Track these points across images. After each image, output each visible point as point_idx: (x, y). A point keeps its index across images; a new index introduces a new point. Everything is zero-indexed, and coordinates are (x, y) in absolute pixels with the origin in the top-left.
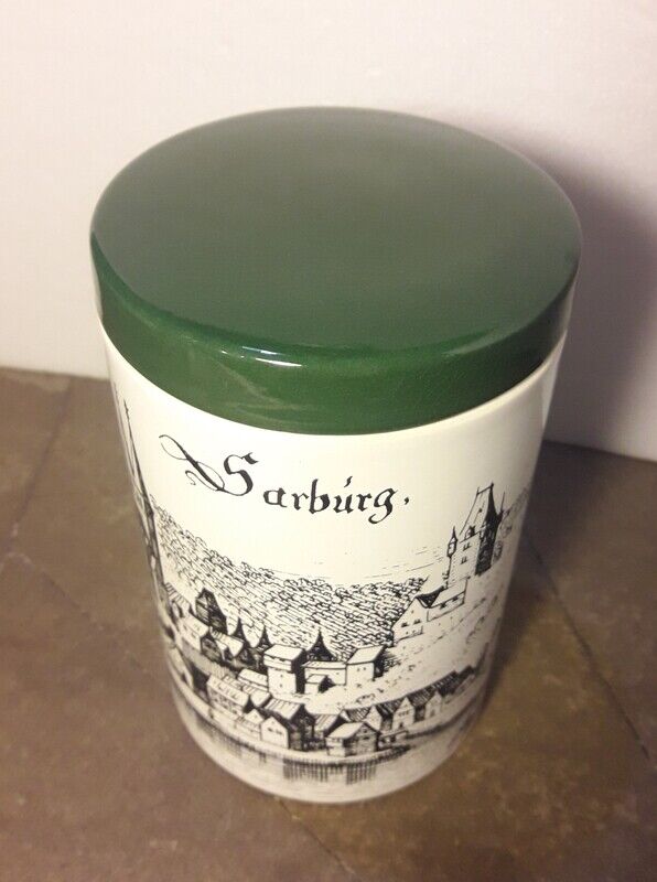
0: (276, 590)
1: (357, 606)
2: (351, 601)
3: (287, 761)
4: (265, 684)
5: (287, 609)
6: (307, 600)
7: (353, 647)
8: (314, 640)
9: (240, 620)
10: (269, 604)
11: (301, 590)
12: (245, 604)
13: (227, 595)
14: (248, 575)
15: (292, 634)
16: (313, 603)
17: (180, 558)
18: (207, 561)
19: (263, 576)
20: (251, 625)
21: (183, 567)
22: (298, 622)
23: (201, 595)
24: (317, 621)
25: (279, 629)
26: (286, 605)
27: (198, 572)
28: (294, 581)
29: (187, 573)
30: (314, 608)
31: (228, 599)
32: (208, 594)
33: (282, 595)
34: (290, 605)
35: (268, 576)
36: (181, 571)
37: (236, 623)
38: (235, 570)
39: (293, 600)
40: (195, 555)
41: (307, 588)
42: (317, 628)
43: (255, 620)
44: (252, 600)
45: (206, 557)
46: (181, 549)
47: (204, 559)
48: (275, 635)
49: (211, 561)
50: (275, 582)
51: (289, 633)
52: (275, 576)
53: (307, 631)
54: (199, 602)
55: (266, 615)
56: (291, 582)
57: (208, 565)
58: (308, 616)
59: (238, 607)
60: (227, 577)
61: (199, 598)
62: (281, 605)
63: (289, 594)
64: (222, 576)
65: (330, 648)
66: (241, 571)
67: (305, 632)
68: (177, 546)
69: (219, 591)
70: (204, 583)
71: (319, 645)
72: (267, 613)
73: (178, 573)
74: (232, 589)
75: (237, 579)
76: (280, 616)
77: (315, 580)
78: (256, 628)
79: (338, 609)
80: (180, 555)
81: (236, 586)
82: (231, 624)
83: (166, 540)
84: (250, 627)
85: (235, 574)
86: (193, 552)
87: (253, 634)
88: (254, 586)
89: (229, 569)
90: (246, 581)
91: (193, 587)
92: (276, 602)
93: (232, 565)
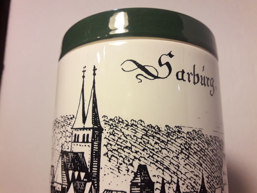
1: (213, 152)
2: (211, 148)
6: (196, 147)
7: (214, 187)
8: (200, 182)
9: (163, 179)
10: (180, 156)
11: (194, 140)
12: (166, 163)
13: (155, 160)
14: (169, 135)
15: (192, 179)
16: (199, 150)
17: (123, 150)
18: (144, 137)
19: (176, 132)
20: (170, 181)
21: (124, 157)
22: (194, 167)
23: (136, 175)
24: (201, 165)
25: (185, 178)
26: (188, 154)
27: (136, 152)
28: (190, 132)
29: (126, 161)
30: (199, 153)
31: (156, 164)
32: (142, 169)
33: (186, 146)
34: (190, 154)
35: (179, 131)
36: (121, 164)
37: (161, 185)
38: (161, 134)
39: (191, 149)
40: (135, 138)
41: (196, 138)
42: (201, 171)
43: (173, 175)
44: (171, 156)
45: (143, 133)
46: (124, 141)
47: (142, 137)
48: (183, 184)
49: (146, 135)
50: (182, 135)
51: (190, 179)
52: (182, 131)
53: (198, 174)
54: (133, 184)
55: (179, 167)
56: (190, 133)
57: (145, 140)
58: (198, 161)
59: (163, 168)
60: (156, 143)
61: (134, 179)
62: (186, 155)
63: (189, 144)
64: (153, 144)
65: (207, 189)
66: (165, 134)
67: (197, 176)
68: (121, 141)
69: (150, 160)
70: (140, 160)
71: (203, 186)
72: (179, 165)
73: (118, 168)
74: (159, 153)
75: (163, 141)
76: (185, 165)
77: (198, 131)
78: (173, 183)
79: (207, 154)
80: (122, 148)
81: (162, 148)
82: (157, 189)
83: (111, 145)
84: (169, 183)
85: (161, 138)
86: (134, 136)
87: (171, 190)
88: (172, 143)
89: (158, 136)
90: (168, 141)
91: (130, 171)
92: (184, 153)
93: (160, 131)
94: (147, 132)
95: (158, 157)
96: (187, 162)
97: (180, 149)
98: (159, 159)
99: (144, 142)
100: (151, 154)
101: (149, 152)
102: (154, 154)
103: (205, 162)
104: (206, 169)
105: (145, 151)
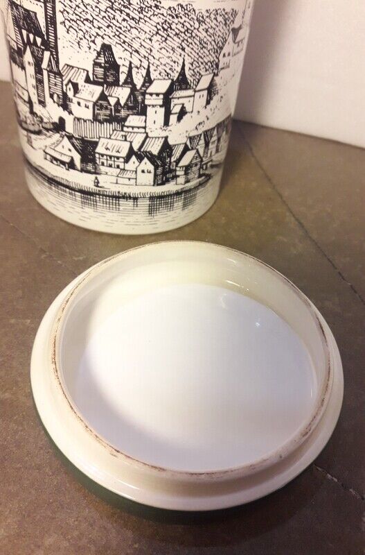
0: (160, 21)
1: (207, 31)
2: (204, 26)
3: (152, 198)
4: (143, 125)
5: (166, 39)
6: (179, 26)
7: (200, 74)
8: (179, 69)
9: (131, 63)
10: (155, 38)
11: (177, 17)
12: (136, 45)
13: (122, 41)
14: (142, 10)
15: (167, 65)
16: (183, 30)
17: (82, 22)
18: (109, 9)
19: (153, 8)
20: (139, 66)
21: (85, 31)
22: (172, 52)
23: (99, 54)
24: (183, 49)
25: (159, 63)
26: (166, 36)
27: (99, 28)
28: (174, 8)
29: (87, 37)
30: (183, 35)
31: (123, 45)
32: (106, 49)
33: (164, 25)
34: (168, 35)
35: (156, 6)
36: (81, 39)
37: (127, 69)
38: (132, 9)
39: (171, 29)
40: (97, 10)
41: (181, 15)
42: (182, 56)
43: (143, 59)
44: (143, 38)
45: (108, 6)
46: (84, 11)
47: (106, 10)
48: (155, 70)
49: (112, 8)
50: (161, 12)
51: (165, 65)
52: (161, 5)
53: (176, 60)
54: (96, 64)
55: (151, 51)
56: (172, 9)
57: (110, 14)
58: (179, 45)
59: (131, 51)
60: (124, 20)
61: (97, 58)
62: (162, 36)
63: (169, 23)
64: (120, 21)
65: (188, 76)
66: (137, 9)
67: (175, 62)
68: (80, 10)
69: (116, 40)
70: (103, 38)
71: (182, 73)
72: (152, 48)
73: (79, 43)
74: (128, 32)
75: (133, 19)
76: (161, 49)
77: (187, 5)
78: (142, 68)
79: (196, 35)
80: (82, 20)
81: (131, 27)
82: (123, 72)
83: (68, 13)
84: (138, 68)
85: (131, 14)
86: (96, 7)
87: (140, 75)
88: (145, 21)
89: (127, 10)
90: (140, 18)
91: (92, 49)
92: (160, 35)
93: (130, 4)
94: (113, 3)
95: (126, 37)
96: (163, 45)
97: (156, 30)
98: (127, 40)
99: (109, 16)
100: (117, 33)
101: (114, 30)
102: (120, 33)
103: (190, 45)
104: (190, 54)
105: (110, 28)
